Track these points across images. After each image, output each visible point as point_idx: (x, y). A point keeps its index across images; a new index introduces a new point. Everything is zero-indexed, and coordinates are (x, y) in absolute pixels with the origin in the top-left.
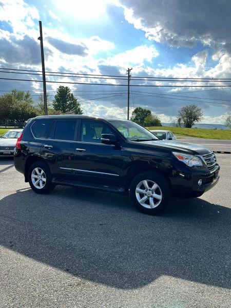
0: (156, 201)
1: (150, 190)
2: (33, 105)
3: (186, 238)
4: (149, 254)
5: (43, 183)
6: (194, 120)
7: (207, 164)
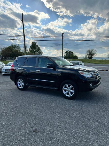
0: (72, 93)
1: (69, 88)
2: (21, 51)
3: (84, 110)
4: (67, 118)
5: (23, 85)
6: (93, 56)
7: (95, 76)
